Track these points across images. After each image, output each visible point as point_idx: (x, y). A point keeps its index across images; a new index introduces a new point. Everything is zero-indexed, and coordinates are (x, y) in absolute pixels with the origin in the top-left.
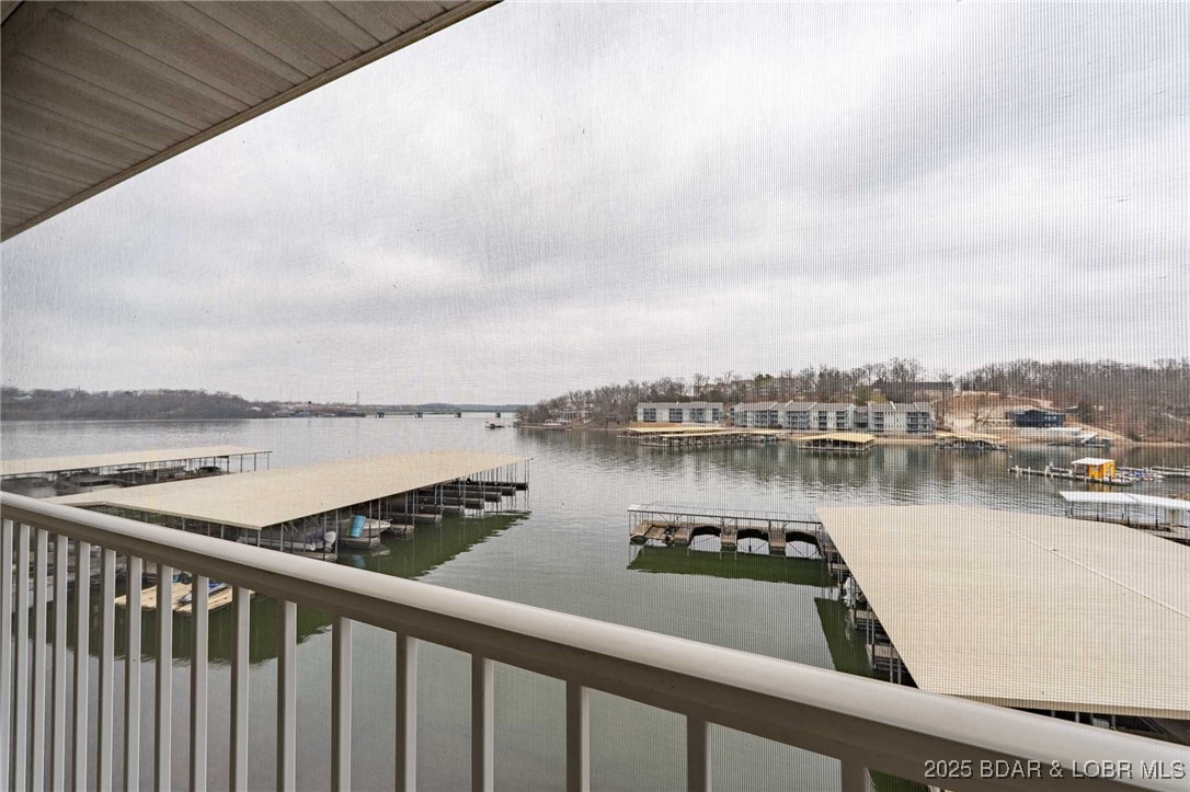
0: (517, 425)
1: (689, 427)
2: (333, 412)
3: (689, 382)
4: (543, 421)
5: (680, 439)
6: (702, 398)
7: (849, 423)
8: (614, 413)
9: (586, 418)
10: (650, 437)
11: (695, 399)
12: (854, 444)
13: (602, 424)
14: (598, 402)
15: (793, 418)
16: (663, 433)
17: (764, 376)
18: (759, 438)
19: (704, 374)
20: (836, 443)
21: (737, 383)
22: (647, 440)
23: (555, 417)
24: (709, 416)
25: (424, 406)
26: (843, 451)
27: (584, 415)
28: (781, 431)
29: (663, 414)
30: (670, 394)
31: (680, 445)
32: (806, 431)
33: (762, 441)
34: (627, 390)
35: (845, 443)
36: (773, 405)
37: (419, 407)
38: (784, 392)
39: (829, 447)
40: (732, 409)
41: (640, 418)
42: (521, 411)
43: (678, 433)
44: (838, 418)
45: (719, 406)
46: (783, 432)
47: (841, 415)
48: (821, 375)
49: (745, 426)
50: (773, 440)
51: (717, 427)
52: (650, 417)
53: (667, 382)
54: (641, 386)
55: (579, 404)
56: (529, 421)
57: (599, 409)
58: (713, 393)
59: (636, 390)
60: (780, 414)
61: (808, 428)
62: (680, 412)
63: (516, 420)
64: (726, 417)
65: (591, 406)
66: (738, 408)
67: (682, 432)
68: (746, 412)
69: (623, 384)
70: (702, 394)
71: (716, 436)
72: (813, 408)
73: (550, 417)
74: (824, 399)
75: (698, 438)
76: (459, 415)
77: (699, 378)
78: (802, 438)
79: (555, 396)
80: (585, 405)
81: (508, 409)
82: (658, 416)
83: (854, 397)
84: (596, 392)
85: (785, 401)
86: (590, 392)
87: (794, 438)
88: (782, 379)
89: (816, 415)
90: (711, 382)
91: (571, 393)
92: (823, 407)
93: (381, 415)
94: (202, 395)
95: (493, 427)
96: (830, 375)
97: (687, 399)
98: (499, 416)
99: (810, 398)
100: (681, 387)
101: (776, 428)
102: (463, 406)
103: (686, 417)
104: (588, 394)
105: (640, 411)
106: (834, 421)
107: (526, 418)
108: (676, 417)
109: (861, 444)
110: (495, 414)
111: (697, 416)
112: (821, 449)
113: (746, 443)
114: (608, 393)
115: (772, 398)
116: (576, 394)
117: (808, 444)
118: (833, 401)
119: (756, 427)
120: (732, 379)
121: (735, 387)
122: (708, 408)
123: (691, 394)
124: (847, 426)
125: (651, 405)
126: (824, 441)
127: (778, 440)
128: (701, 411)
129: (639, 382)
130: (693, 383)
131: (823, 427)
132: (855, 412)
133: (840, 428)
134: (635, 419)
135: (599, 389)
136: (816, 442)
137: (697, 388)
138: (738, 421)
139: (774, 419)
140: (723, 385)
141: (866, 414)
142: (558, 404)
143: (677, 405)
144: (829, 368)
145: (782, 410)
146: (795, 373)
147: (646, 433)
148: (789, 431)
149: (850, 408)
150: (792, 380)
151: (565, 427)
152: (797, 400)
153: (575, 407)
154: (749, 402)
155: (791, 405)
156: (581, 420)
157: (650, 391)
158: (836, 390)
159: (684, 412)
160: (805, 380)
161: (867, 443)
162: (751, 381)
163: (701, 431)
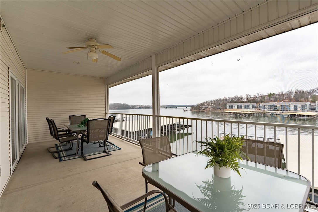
0: (191, 110)
1: (244, 110)
2: (147, 107)
3: (244, 97)
4: (198, 109)
5: (240, 114)
6: (249, 101)
7: (308, 108)
8: (219, 106)
9: (211, 108)
10: (230, 113)
11: (246, 102)
12: (308, 116)
13: (216, 110)
14: (214, 103)
15: (283, 107)
16: (235, 112)
17: (272, 94)
18: (269, 114)
19: (249, 94)
20: (300, 115)
21: (261, 96)
22: (229, 114)
23: (202, 108)
24: (251, 107)
25: (168, 106)
26: (304, 118)
27: (210, 107)
28: (278, 112)
29: (235, 106)
30: (238, 101)
31: (240, 116)
32: (289, 112)
33: (270, 115)
34: (223, 100)
35: (304, 116)
36: (275, 103)
37: (166, 106)
38: (280, 99)
39: (297, 117)
40: (259, 105)
41: (228, 108)
42: (192, 106)
43: (240, 112)
44: (302, 107)
45: (255, 104)
46: (279, 112)
47: (303, 106)
48: (296, 92)
49: (265, 110)
50: (275, 115)
51: (254, 110)
52: (231, 107)
53: (236, 97)
54: (228, 99)
55: (209, 105)
56: (195, 109)
57: (215, 106)
58: (253, 100)
59: (226, 100)
60: (278, 106)
61: (289, 111)
62: (241, 106)
63: (191, 109)
64: (257, 107)
65: (212, 105)
66: (262, 104)
67: (241, 112)
68: (265, 105)
69: (222, 98)
70: (249, 100)
71: (253, 113)
72: (292, 104)
73: (200, 108)
74: (297, 101)
75: (246, 114)
76: (176, 108)
77: (248, 95)
78: (286, 114)
79: (202, 102)
80: (211, 105)
81: (189, 106)
82: (233, 107)
83: (310, 99)
84: (214, 101)
85: (280, 102)
86: (212, 101)
87: (283, 114)
88: (279, 95)
89: (293, 106)
90: (252, 96)
91: (206, 101)
92: (296, 103)
94: (121, 104)
95: (185, 111)
96: (300, 92)
97: (243, 102)
98: (187, 108)
99: (290, 100)
100: (241, 98)
101: (276, 110)
102: (178, 105)
103: (243, 107)
104: (211, 101)
105: (227, 106)
106: (301, 108)
107: (194, 108)
108: (240, 107)
109: (311, 116)
110: (185, 107)
111: (247, 107)
112: (293, 117)
113: (265, 115)
114: (217, 101)
115: (276, 100)
116: (208, 102)
117: (288, 116)
118: (301, 101)
119: (269, 110)
120: (260, 95)
121: (261, 98)
122: (251, 105)
123: (245, 100)
124: (306, 110)
125: (231, 104)
126: (295, 115)
127: (276, 114)
128: (248, 106)
129: (227, 97)
130: (246, 97)
131: (296, 110)
132: (310, 105)
133: (303, 110)
134: (226, 108)
135: (215, 99)
136: (291, 115)
137: (247, 98)
138: (262, 109)
139: (276, 108)
140: (256, 97)
141: (315, 105)
142: (203, 104)
143: (240, 104)
144: (299, 90)
145: (279, 105)
146: (284, 92)
147: (229, 112)
148: (282, 112)
149: (308, 103)
150: (283, 95)
151: (204, 111)
152: (285, 101)
153: (207, 105)
154: (266, 102)
155: (282, 103)
156: (209, 109)
157: (231, 100)
158: (302, 97)
159: (242, 106)
160: (289, 95)
161: (314, 116)
162: (267, 96)
163: (248, 112)
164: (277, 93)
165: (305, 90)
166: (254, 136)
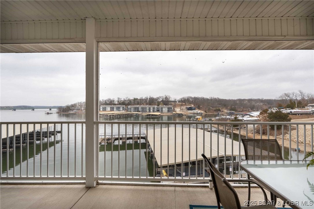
0: (58, 113)
1: (116, 112)
3: (116, 99)
4: (68, 111)
5: (113, 115)
6: (120, 104)
7: (155, 110)
9: (83, 110)
11: (118, 104)
12: (156, 115)
15: (143, 109)
16: (108, 114)
17: (136, 98)
18: (134, 114)
19: (120, 98)
20: (152, 115)
21: (129, 100)
22: (103, 116)
23: (72, 110)
24: (121, 109)
26: (154, 117)
29: (108, 108)
30: (110, 103)
31: (113, 117)
32: (146, 112)
33: (135, 115)
35: (154, 115)
36: (138, 106)
38: (141, 103)
39: (151, 116)
40: (128, 107)
41: (101, 110)
42: (60, 108)
43: (113, 114)
45: (124, 106)
46: (140, 113)
47: (154, 108)
48: (150, 98)
49: (131, 112)
50: (138, 115)
51: (124, 112)
52: (105, 109)
53: (109, 99)
54: (102, 101)
58: (123, 103)
60: (140, 108)
62: (113, 108)
63: (58, 111)
64: (126, 109)
66: (129, 107)
67: (114, 113)
68: (131, 108)
71: (123, 114)
72: (148, 107)
74: (150, 104)
75: (118, 115)
76: (33, 110)
77: (119, 98)
79: (73, 103)
81: (54, 107)
82: (107, 109)
83: (157, 104)
85: (141, 105)
87: (143, 114)
89: (148, 108)
90: (122, 100)
91: (78, 103)
92: (150, 106)
93: (15, 110)
95: (48, 113)
96: (152, 98)
97: (115, 104)
98: (50, 110)
99: (147, 104)
100: (114, 101)
101: (138, 112)
102: (36, 106)
105: (101, 108)
106: (152, 110)
107: (62, 110)
108: (112, 110)
109: (158, 115)
110: (49, 109)
111: (118, 109)
112: (149, 117)
113: (131, 116)
115: (138, 104)
116: (80, 103)
117: (146, 115)
118: (152, 105)
119: (134, 112)
120: (128, 99)
121: (128, 101)
122: (122, 107)
123: (117, 103)
125: (105, 106)
127: (139, 115)
128: (119, 108)
130: (117, 100)
131: (150, 111)
132: (157, 107)
133: (154, 111)
136: (148, 115)
137: (118, 101)
138: (129, 110)
139: (138, 109)
140: (125, 100)
141: (159, 108)
142: (73, 106)
143: (112, 106)
144: (151, 97)
146: (143, 98)
147: (103, 114)
148: (142, 112)
149: (156, 106)
150: (143, 100)
151: (76, 113)
152: (144, 105)
153: (80, 107)
154: (132, 105)
155: (142, 106)
156: (82, 110)
157: (104, 102)
158: (153, 102)
159: (115, 108)
160: (146, 100)
161: (159, 115)
162: (132, 100)
163: (119, 113)
164: (139, 98)
165: (154, 98)
166: (125, 134)
